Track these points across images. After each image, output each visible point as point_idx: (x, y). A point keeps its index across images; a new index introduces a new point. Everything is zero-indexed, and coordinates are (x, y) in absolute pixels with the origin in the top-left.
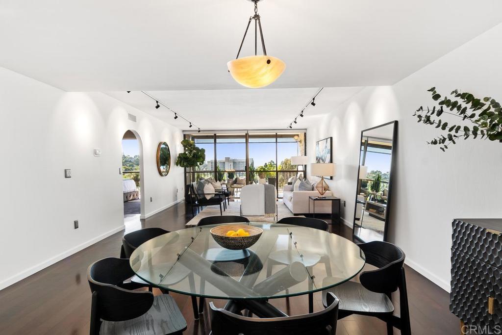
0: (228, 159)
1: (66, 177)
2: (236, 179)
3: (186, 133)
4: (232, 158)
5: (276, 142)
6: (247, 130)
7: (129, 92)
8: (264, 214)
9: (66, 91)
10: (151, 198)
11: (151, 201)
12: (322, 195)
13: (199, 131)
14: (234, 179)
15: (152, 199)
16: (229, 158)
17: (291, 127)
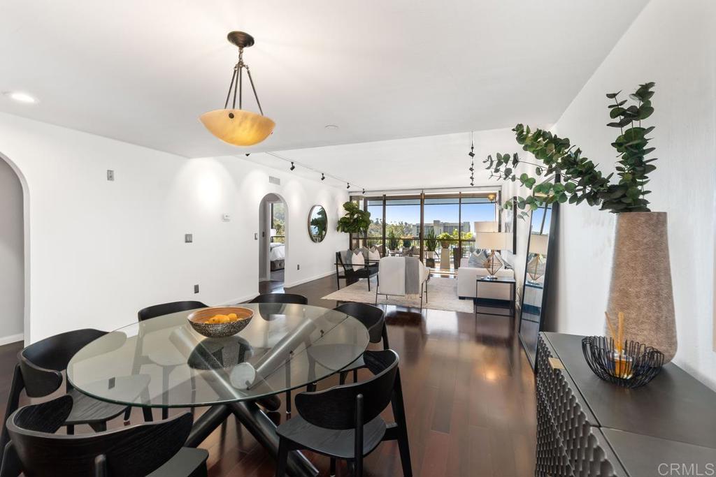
0: (436, 222)
1: (187, 242)
2: (413, 247)
3: (353, 194)
4: (443, 220)
5: (460, 203)
6: (423, 189)
7: (247, 155)
8: (404, 294)
9: (190, 158)
10: (298, 266)
11: (298, 269)
12: (492, 274)
13: (364, 192)
14: (410, 248)
15: (300, 267)
16: (439, 221)
17: (472, 184)
